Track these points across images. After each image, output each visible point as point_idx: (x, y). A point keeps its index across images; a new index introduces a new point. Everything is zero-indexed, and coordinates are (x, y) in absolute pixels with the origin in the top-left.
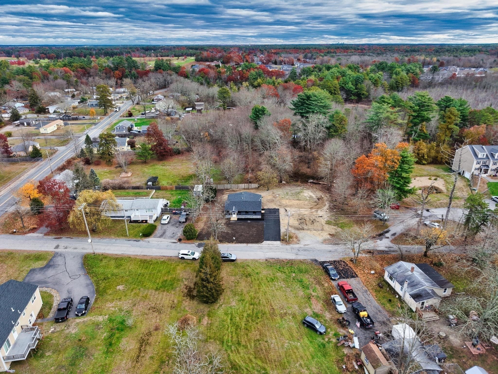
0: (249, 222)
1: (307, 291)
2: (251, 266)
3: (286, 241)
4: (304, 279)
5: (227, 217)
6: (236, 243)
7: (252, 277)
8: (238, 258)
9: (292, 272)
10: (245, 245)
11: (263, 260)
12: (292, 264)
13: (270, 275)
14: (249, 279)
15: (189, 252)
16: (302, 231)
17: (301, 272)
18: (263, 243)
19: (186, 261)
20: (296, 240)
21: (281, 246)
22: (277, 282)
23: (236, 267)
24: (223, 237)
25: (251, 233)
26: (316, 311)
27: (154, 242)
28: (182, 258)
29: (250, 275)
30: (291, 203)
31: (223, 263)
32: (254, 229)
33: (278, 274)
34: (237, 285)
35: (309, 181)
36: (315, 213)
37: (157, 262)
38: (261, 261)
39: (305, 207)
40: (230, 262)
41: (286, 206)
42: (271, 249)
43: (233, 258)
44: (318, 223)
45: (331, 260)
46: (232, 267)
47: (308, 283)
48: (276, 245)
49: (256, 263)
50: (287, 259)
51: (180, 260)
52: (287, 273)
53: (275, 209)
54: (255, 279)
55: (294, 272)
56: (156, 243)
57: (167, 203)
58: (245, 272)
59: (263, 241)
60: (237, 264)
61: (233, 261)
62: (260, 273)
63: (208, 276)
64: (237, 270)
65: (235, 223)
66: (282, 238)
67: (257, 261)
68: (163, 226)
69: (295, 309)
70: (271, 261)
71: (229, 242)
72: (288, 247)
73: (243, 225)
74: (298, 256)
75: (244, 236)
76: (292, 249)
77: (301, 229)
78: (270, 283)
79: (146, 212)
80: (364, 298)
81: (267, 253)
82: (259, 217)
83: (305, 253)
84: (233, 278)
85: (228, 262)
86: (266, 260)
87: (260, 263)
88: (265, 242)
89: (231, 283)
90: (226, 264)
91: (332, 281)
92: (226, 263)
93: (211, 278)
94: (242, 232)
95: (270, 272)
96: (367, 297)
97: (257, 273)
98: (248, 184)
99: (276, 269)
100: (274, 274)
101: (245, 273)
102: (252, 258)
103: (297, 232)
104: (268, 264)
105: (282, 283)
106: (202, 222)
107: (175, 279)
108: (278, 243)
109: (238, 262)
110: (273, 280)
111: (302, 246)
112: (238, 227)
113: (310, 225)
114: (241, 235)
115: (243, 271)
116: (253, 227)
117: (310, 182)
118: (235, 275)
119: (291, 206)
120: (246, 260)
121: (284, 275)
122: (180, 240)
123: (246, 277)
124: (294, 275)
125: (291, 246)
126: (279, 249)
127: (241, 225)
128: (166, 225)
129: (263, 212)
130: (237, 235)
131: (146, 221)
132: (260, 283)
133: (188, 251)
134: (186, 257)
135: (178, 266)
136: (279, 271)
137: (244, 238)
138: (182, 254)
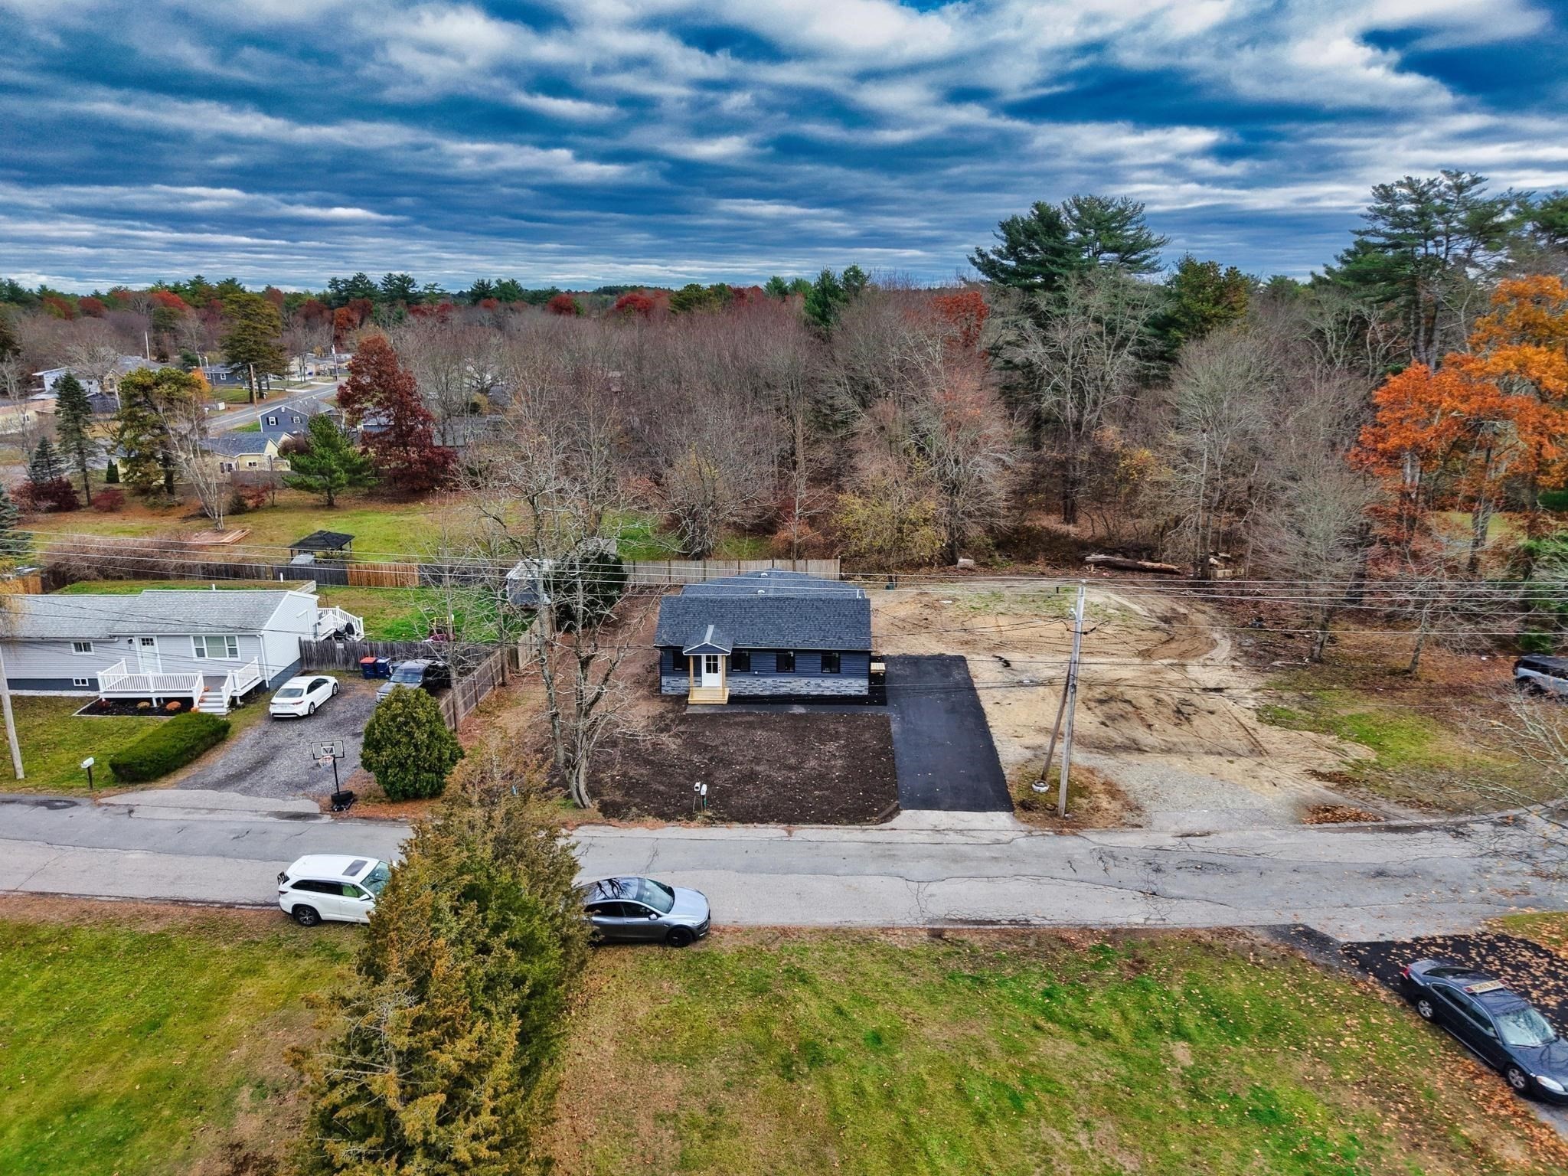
0: (798, 710)
2: (824, 980)
3: (1053, 812)
4: (1285, 1092)
5: (671, 684)
6: (711, 822)
7: (835, 1072)
8: (721, 919)
9: (1159, 1027)
10: (773, 831)
11: (909, 931)
12: (1139, 965)
13: (982, 1054)
14: (810, 1091)
15: (353, 870)
16: (1134, 758)
17: (1237, 1029)
18: (896, 822)
19: (329, 936)
20: (1116, 805)
21: (1023, 842)
22: (1060, 1123)
23: (701, 983)
24: (633, 786)
25: (813, 763)
27: (161, 814)
28: (303, 915)
29: (813, 1054)
30: (1026, 633)
31: (605, 959)
32: (831, 747)
33: (1046, 1046)
34: (699, 1151)
35: (1088, 559)
36: (1174, 676)
37: (104, 947)
38: (900, 943)
39: (1112, 649)
40: (657, 950)
41: (1001, 645)
42: (957, 858)
43: (684, 914)
44: (1212, 718)
45: (1422, 933)
46: (675, 989)
47: (1337, 1136)
48: (987, 837)
49: (863, 956)
50: (1086, 930)
51: (285, 931)
52: (1125, 1036)
53: (940, 658)
54: (859, 1092)
55: (1180, 1033)
56: (179, 815)
57: (349, 629)
58: (777, 1030)
59: (897, 811)
60: (716, 962)
61: (682, 936)
62: (899, 1035)
63: (386, 1082)
64: (706, 1012)
65: (713, 717)
66: (1014, 793)
67: (863, 940)
68: (276, 727)
70: (977, 941)
71: (665, 816)
72: (1070, 844)
73: (763, 725)
74: (1163, 905)
75: (769, 781)
76: (1106, 856)
77: (1126, 749)
78: (1001, 1132)
79: (200, 653)
81: (933, 888)
82: (857, 686)
83: (1210, 883)
84: (672, 1082)
85: (642, 951)
86: (937, 934)
87: (890, 956)
88: (907, 818)
89: (645, 1126)
90: (623, 961)
91: (1543, 1115)
92: (626, 952)
93: (408, 1099)
94: (757, 760)
95: (983, 1030)
97: (877, 1038)
98: (789, 563)
99: (1025, 1002)
100: (1014, 1050)
101: (772, 1042)
102: (827, 919)
103: (1104, 763)
104: (952, 964)
105: (1106, 1127)
106: (520, 709)
107: (173, 1082)
108: (1000, 821)
109: (725, 947)
110: (1015, 1098)
111: (1168, 841)
112: (732, 733)
113: (1171, 729)
114: (751, 777)
115: (762, 1022)
116: (824, 736)
117: (1097, 564)
118: (689, 1058)
119: (1026, 645)
120: (784, 932)
121: (1098, 1053)
122: (342, 801)
123: (786, 1069)
124: (1182, 1052)
125: (1095, 839)
126: (1012, 859)
127: (750, 726)
128: (298, 727)
129: (877, 667)
130: (722, 776)
131: (187, 703)
132: (908, 1128)
133: (348, 860)
134: (325, 904)
135: (251, 972)
136: (1051, 1017)
137: (766, 793)
138: (303, 885)
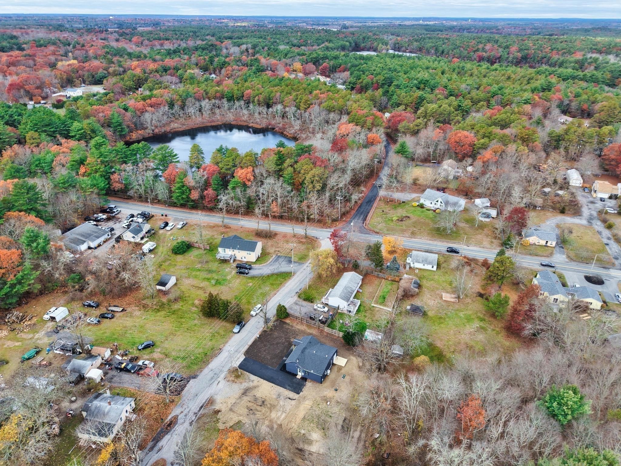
1: (172, 358)
3: (234, 371)
10: (250, 343)
17: (191, 363)
26: (155, 353)
66: (239, 369)
69: (166, 345)
72: (226, 369)
74: (210, 370)
76: (221, 371)
80: (136, 382)
83: (209, 377)
96: (135, 385)
99: (207, 351)
111: (219, 379)
121: (198, 353)
